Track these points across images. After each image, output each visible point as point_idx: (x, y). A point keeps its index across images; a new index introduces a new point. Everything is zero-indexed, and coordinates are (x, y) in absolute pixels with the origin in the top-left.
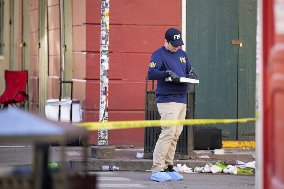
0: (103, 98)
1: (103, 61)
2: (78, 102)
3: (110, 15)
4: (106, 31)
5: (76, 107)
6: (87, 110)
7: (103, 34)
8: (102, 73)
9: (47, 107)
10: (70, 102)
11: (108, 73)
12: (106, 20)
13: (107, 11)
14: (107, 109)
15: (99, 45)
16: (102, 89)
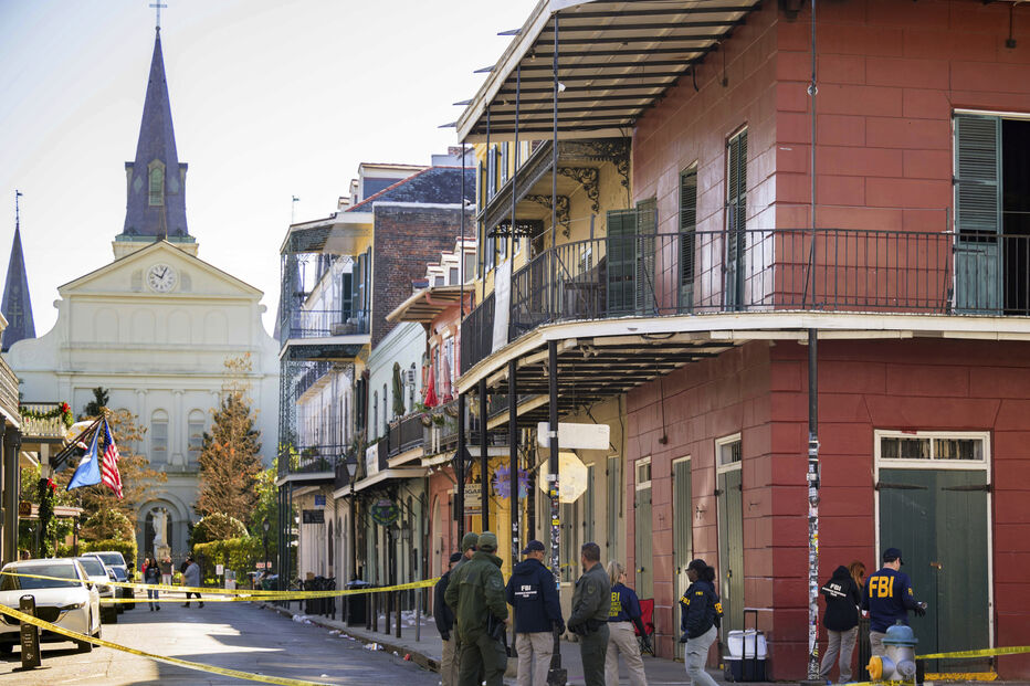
0: (813, 628)
1: (812, 587)
2: (762, 633)
3: (819, 537)
4: (815, 554)
5: (761, 639)
6: (775, 641)
7: (812, 558)
8: (811, 601)
9: (729, 639)
10: (755, 633)
11: (817, 601)
12: (815, 543)
13: (816, 533)
14: (817, 641)
15: (807, 570)
16: (811, 618)
